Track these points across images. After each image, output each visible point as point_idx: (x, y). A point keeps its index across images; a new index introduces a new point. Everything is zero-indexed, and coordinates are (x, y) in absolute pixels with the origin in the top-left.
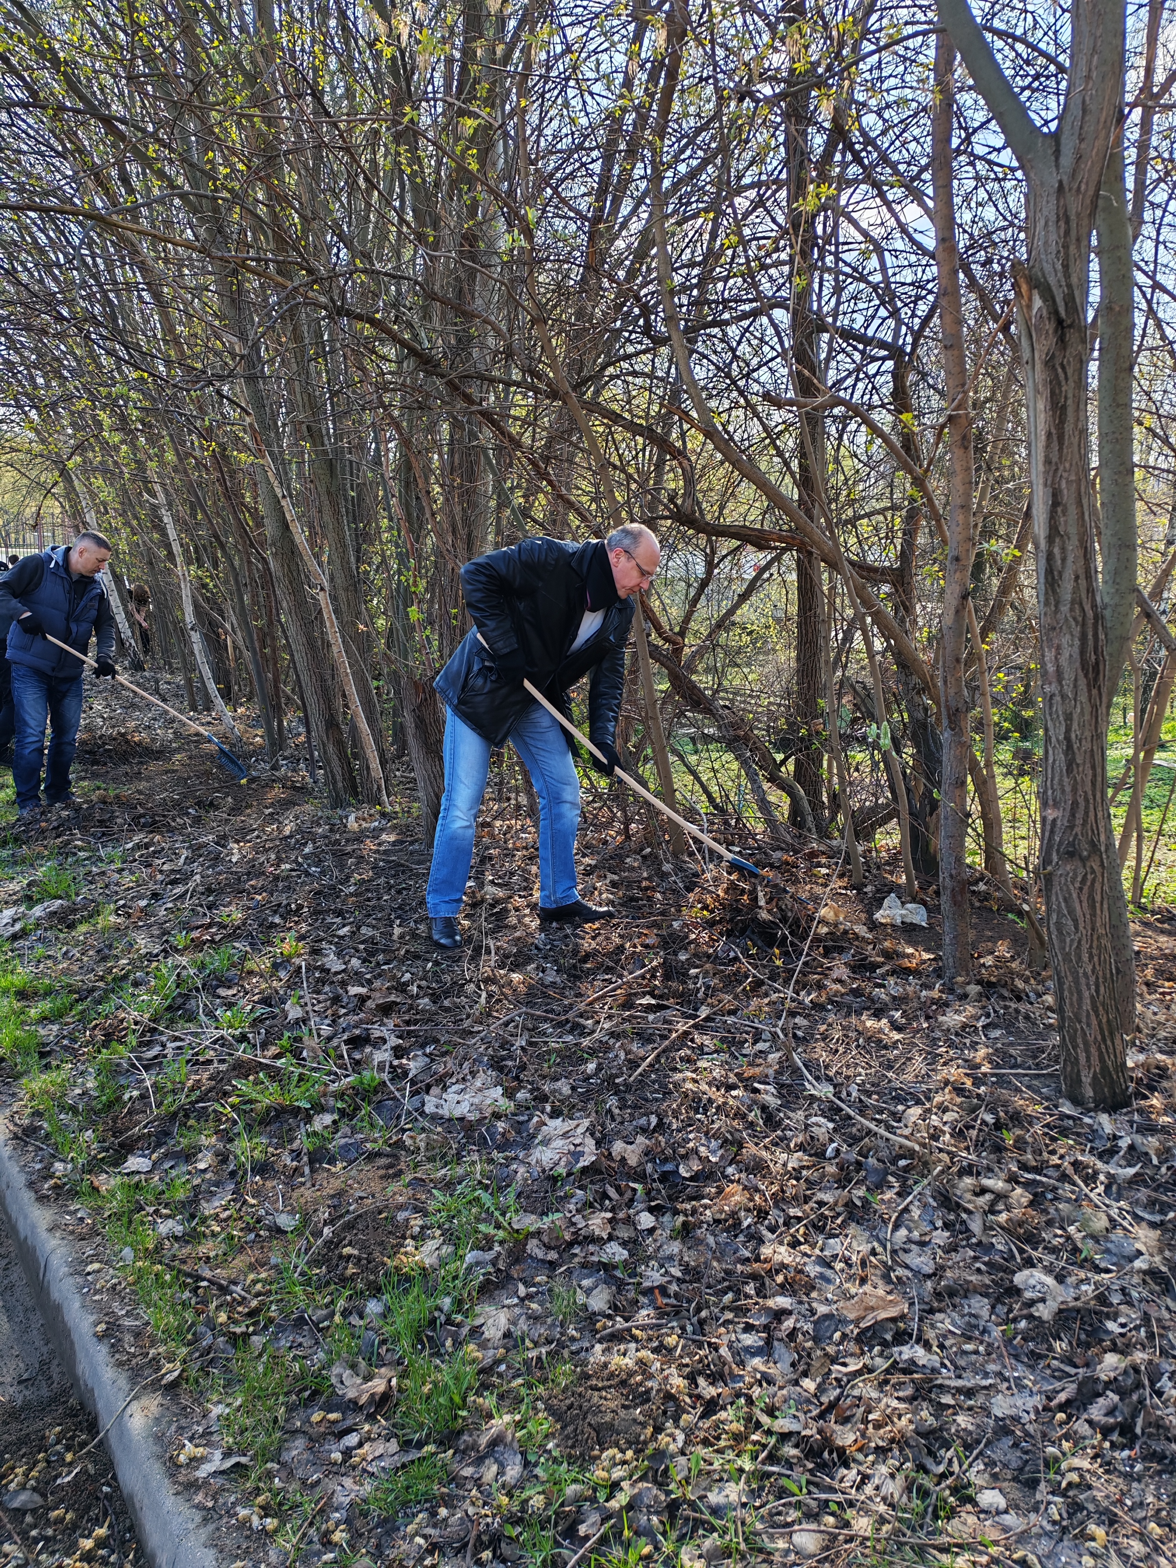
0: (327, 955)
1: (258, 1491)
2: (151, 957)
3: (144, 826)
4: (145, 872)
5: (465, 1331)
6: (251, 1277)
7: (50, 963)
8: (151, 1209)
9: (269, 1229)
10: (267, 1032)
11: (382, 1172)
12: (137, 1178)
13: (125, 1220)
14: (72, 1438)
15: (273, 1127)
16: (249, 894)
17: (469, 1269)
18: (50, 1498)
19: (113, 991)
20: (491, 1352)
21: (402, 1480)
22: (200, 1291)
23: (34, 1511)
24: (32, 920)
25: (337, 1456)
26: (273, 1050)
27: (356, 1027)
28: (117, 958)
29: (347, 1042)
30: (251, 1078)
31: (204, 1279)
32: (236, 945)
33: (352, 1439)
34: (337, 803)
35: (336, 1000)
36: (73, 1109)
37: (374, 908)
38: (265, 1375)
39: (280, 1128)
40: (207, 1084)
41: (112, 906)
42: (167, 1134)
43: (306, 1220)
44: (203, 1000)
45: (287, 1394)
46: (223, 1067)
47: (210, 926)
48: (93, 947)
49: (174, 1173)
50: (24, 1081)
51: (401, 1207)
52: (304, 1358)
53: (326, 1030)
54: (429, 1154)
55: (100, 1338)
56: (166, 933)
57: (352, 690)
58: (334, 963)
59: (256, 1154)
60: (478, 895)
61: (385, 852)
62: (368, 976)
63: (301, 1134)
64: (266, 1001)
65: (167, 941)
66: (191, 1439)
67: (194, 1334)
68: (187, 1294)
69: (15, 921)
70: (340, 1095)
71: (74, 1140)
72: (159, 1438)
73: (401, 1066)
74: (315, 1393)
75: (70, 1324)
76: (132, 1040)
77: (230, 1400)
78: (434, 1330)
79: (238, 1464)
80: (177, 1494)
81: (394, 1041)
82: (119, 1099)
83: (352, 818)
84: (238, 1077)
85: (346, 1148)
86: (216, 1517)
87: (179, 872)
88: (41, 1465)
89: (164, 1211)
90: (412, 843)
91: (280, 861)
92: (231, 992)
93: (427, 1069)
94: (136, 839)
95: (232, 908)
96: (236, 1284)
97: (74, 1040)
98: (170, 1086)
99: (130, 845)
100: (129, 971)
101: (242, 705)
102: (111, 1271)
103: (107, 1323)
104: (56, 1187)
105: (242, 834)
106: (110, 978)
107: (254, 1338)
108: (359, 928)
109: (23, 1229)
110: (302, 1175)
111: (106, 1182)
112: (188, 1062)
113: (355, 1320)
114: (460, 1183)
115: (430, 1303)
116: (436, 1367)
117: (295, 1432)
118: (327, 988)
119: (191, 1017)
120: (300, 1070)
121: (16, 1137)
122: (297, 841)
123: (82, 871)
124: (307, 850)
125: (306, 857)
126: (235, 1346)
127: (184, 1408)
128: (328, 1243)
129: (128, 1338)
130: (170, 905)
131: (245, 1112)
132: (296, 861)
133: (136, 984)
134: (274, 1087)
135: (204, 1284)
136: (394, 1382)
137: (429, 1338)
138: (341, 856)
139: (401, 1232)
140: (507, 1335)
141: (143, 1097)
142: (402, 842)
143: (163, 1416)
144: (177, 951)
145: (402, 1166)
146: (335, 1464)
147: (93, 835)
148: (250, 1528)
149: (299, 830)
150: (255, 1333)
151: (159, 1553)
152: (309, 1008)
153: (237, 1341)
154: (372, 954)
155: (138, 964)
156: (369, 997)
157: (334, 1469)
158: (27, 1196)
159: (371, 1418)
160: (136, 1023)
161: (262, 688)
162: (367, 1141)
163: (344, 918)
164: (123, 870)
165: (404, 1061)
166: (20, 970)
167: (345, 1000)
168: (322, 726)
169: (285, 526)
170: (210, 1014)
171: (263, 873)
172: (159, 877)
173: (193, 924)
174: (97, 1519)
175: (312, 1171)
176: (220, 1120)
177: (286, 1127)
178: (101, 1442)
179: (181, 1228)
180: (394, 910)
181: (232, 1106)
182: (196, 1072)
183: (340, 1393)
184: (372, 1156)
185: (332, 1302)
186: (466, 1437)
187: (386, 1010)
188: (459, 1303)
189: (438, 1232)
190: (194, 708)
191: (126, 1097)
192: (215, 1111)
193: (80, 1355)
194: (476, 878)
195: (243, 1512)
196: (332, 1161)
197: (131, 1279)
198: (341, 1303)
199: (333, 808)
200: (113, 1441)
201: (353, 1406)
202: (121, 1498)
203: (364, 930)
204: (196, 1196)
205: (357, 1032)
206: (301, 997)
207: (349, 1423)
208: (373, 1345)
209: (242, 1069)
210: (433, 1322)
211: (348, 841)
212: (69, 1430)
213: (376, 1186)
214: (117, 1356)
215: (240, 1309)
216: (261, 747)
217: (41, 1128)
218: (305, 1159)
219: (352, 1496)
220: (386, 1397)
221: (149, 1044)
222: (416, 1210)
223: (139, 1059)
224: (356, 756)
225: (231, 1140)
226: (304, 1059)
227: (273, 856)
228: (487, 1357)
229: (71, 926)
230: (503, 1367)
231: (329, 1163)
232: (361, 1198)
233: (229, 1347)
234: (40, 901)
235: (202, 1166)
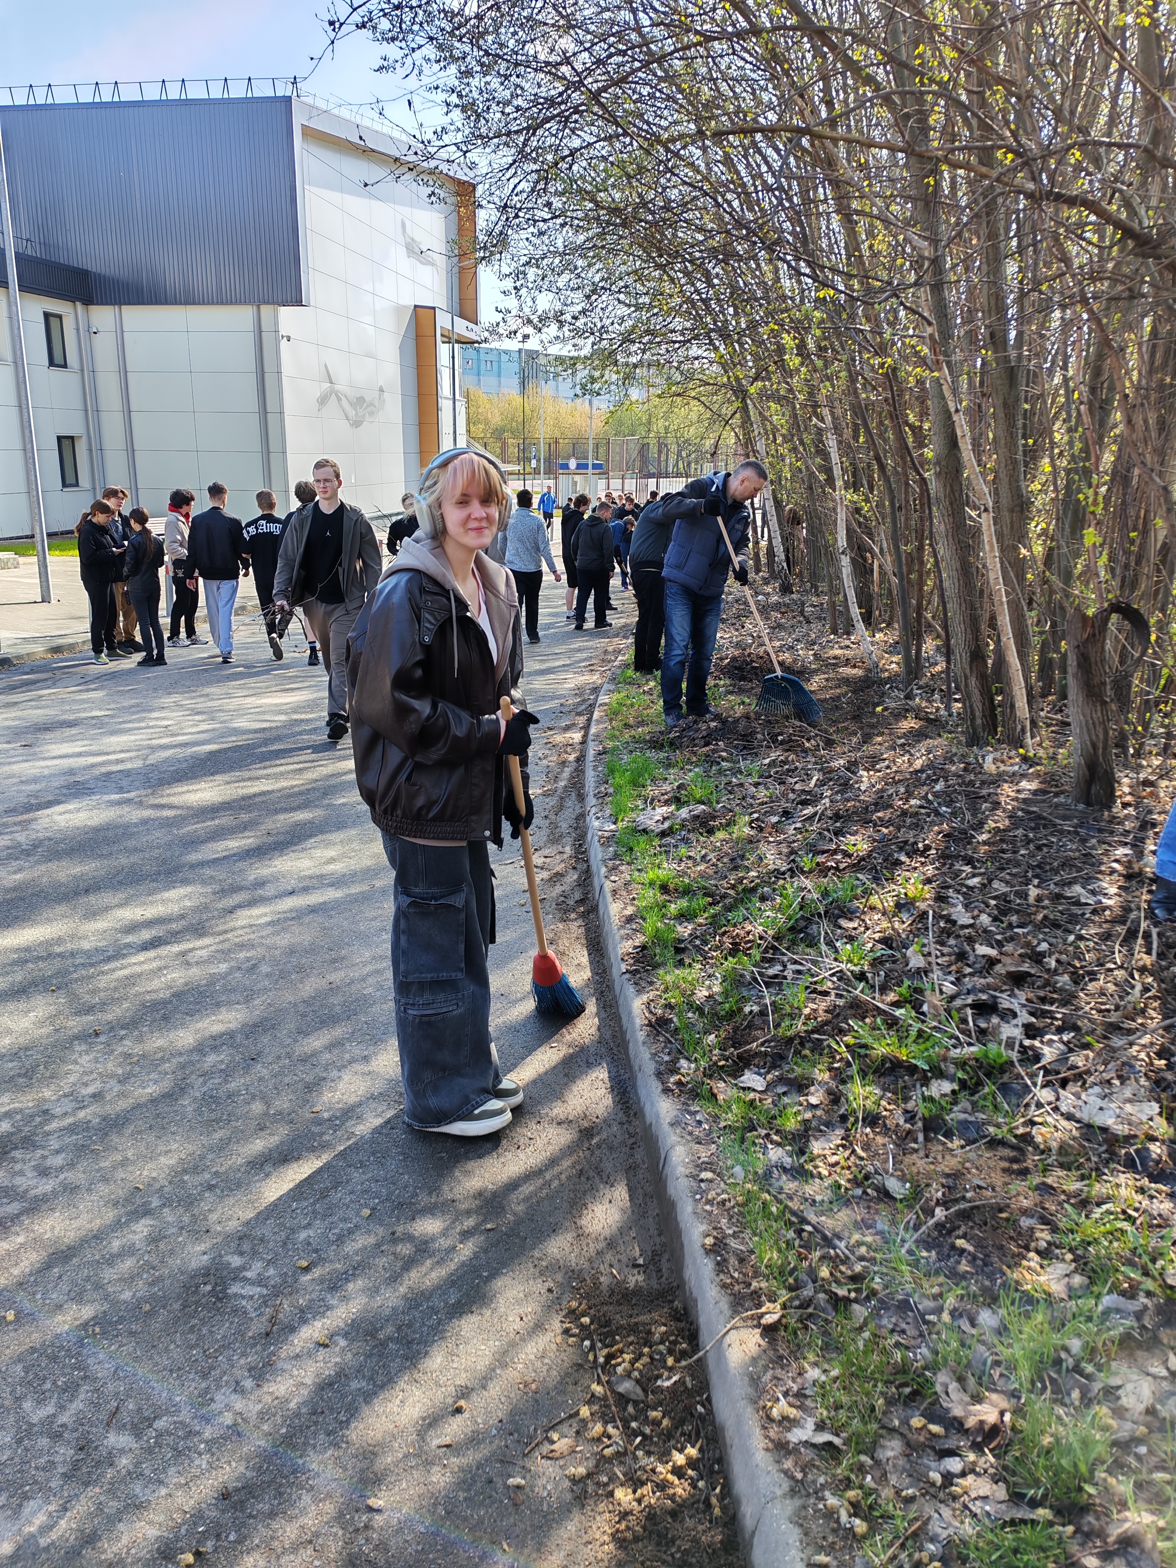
0: (955, 906)
1: (847, 1483)
2: (778, 874)
3: (782, 743)
4: (779, 789)
5: (1097, 1386)
6: (856, 1237)
7: (690, 863)
8: (763, 1132)
9: (877, 1189)
10: (887, 975)
11: (1006, 1164)
12: (752, 1095)
13: (738, 1135)
14: (675, 1343)
15: (887, 1080)
16: (875, 825)
17: (1106, 1313)
18: (651, 1396)
19: (742, 901)
20: (1128, 1425)
21: (1009, 1538)
22: (805, 1234)
23: (636, 1403)
24: (678, 821)
25: (936, 1477)
26: (892, 997)
27: (982, 991)
28: (748, 869)
29: (972, 1006)
30: (868, 1020)
31: (809, 1223)
32: (860, 876)
33: (954, 1465)
34: (974, 740)
35: (961, 956)
36: (699, 1010)
37: (1009, 861)
38: (865, 1352)
39: (896, 1083)
40: (822, 1017)
41: (747, 818)
42: (782, 1057)
43: (917, 1192)
44: (824, 928)
45: (887, 1383)
46: (841, 1002)
47: (835, 852)
48: (727, 854)
49: (786, 1100)
50: (661, 972)
51: (1025, 1212)
52: (907, 1348)
53: (949, 988)
54: (1061, 1159)
55: (710, 1251)
56: (793, 852)
57: (1005, 620)
58: (961, 916)
59: (869, 1103)
60: (1136, 867)
61: (1025, 801)
62: (999, 937)
63: (916, 1095)
64: (886, 941)
65: (793, 861)
66: (786, 1394)
67: (796, 1280)
68: (791, 1234)
69: (665, 819)
70: (962, 1064)
71: (699, 1042)
72: (754, 1381)
73: (1032, 1048)
74: (915, 1393)
75: (682, 1225)
76: (756, 954)
77: (826, 1366)
78: (1059, 1372)
79: (830, 1444)
80: (767, 1450)
81: (1024, 1017)
82: (740, 1010)
83: (989, 759)
84: (854, 1016)
85: (964, 1124)
86: (803, 1492)
87: (809, 793)
88: (645, 1360)
89: (775, 1138)
90: (1057, 795)
91: (909, 795)
92: (851, 925)
93: (1062, 1059)
94: (773, 756)
95: (859, 837)
96: (840, 1239)
97: (705, 942)
98: (788, 1009)
99: (767, 761)
100: (758, 885)
101: (881, 630)
102: (722, 1185)
103: (715, 1238)
104: (679, 1083)
105: (873, 761)
106: (740, 888)
107: (856, 1307)
108: (990, 881)
109: (649, 1117)
110: (915, 1141)
111: (723, 1089)
112: (807, 988)
113: (965, 1325)
114: (1099, 1205)
115: (1056, 1339)
116: (1059, 1418)
117: (892, 1430)
118: (952, 942)
119: (812, 943)
120: (919, 1025)
121: (650, 1024)
122: (928, 777)
123: (724, 780)
124: (938, 787)
125: (936, 795)
126: (836, 1308)
127: (781, 1357)
128: (939, 1226)
129: (733, 1261)
130: (799, 825)
131: (859, 1055)
132: (925, 797)
133: (763, 899)
134: (892, 1039)
135: (809, 1228)
136: (1007, 1417)
137: (1053, 1381)
138: (974, 799)
139: (1026, 1241)
140: (1151, 1411)
141: (763, 1013)
142: (1044, 792)
143: (759, 1357)
144: (803, 872)
145: (1029, 1164)
146: (933, 1484)
147: (736, 747)
148: (838, 1521)
149: (931, 765)
150: (856, 1301)
151: (744, 1502)
152: (932, 959)
153: (839, 1304)
154: (1004, 912)
155: (766, 879)
156: (999, 961)
157: (932, 1490)
158: (655, 1086)
159: (977, 1448)
160: (761, 938)
161: (905, 614)
162: (989, 1123)
163: (974, 867)
164: (759, 784)
165: (1037, 1043)
166: (665, 865)
167: (972, 958)
168: (966, 658)
169: (953, 443)
170: (830, 944)
171: (891, 806)
172: (791, 796)
173: (820, 848)
174: (690, 1436)
175: (927, 1139)
176: (834, 1057)
177: (901, 1084)
178: (699, 1360)
179: (789, 1160)
180: (1033, 868)
181: (847, 1046)
182: (813, 1000)
183: (945, 1405)
184: (994, 1143)
185: (941, 1295)
186: (1091, 1519)
187: (1018, 980)
188: (1091, 1352)
189: (1069, 1257)
190: (834, 631)
191: (747, 1009)
192: (829, 1046)
193: (688, 1260)
194: (1134, 846)
195: (832, 1501)
196: (949, 1135)
197: (740, 1199)
198: (951, 1301)
199: (970, 745)
200: (711, 1363)
201: (956, 1425)
202: (713, 1423)
203: (996, 884)
204: (806, 1131)
205: (984, 997)
206: (924, 945)
207: (950, 1444)
208: (985, 1363)
209: (858, 1009)
210: (1058, 1362)
211: (983, 783)
212: (673, 1334)
213: (998, 1179)
214: (722, 1276)
215: (843, 1268)
216: (897, 675)
217: (671, 1021)
218: (920, 1124)
219: (951, 1531)
220: (995, 1430)
221: (771, 961)
222: (1044, 1221)
223: (761, 974)
224: (1000, 692)
225: (843, 1082)
226: (923, 1014)
227: (902, 790)
228: (1125, 1430)
229: (711, 832)
230: (1143, 1450)
231: (944, 1136)
232: (980, 1187)
233: (829, 1308)
234: (687, 803)
235: (814, 1100)
